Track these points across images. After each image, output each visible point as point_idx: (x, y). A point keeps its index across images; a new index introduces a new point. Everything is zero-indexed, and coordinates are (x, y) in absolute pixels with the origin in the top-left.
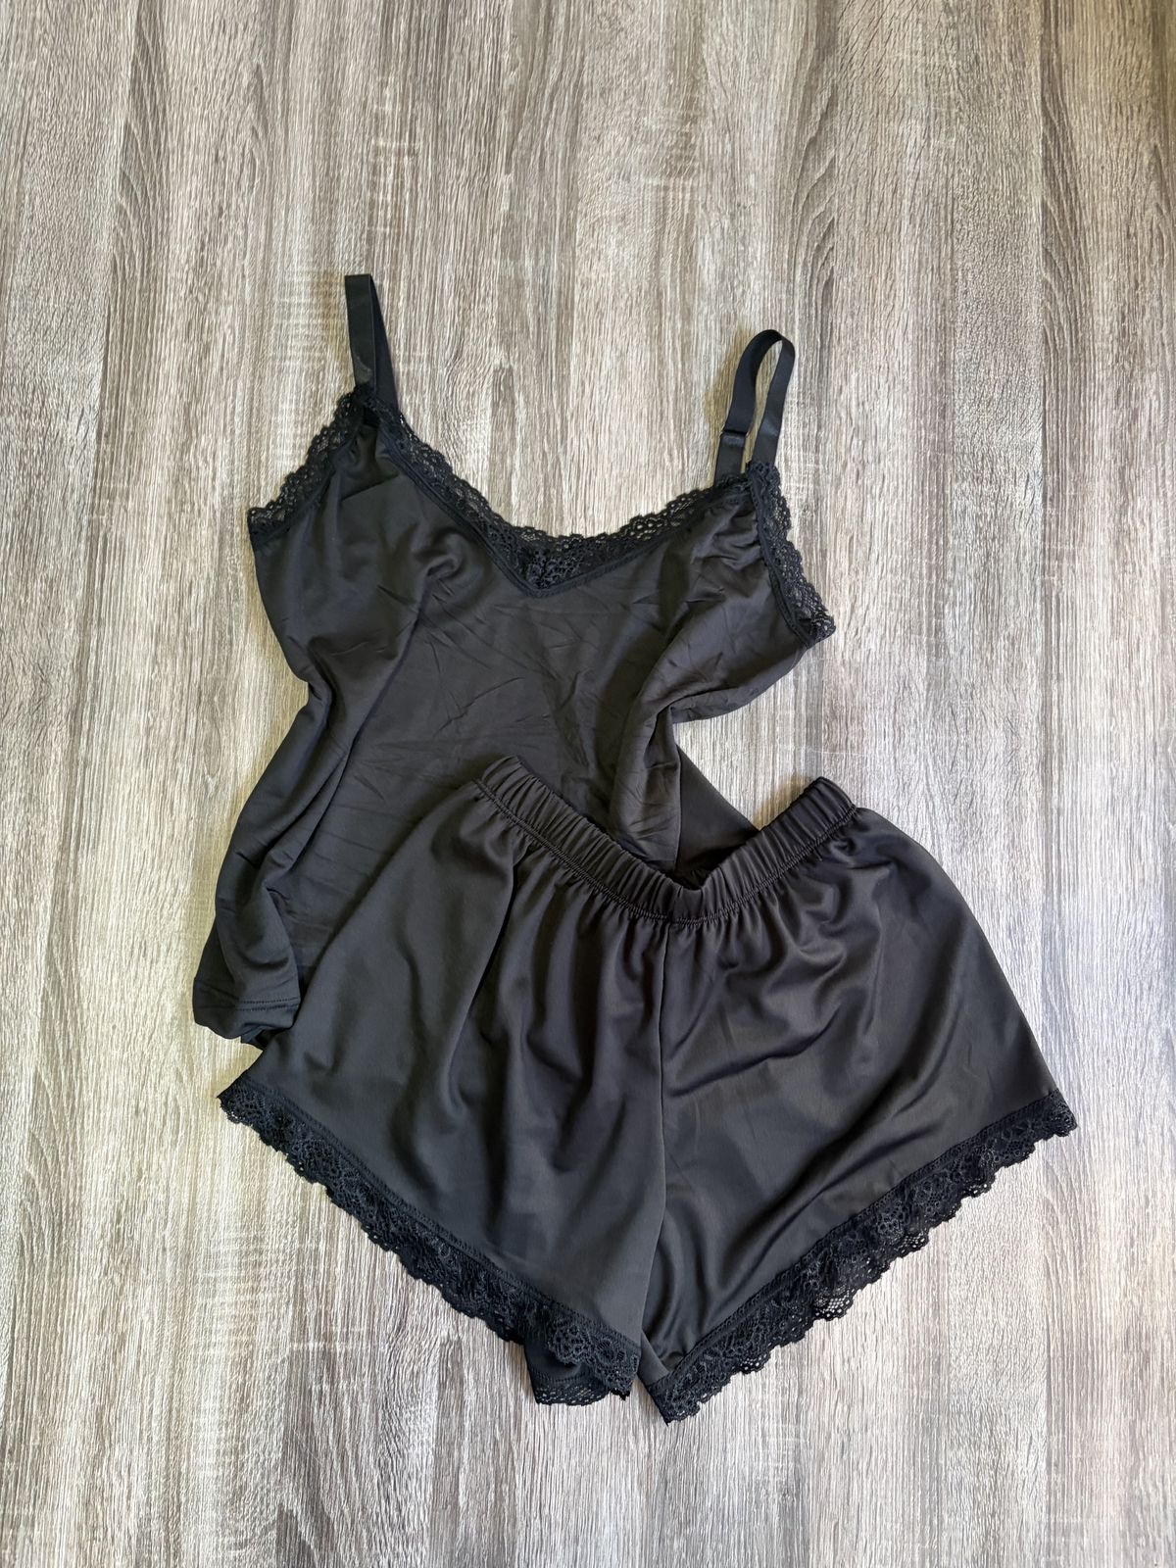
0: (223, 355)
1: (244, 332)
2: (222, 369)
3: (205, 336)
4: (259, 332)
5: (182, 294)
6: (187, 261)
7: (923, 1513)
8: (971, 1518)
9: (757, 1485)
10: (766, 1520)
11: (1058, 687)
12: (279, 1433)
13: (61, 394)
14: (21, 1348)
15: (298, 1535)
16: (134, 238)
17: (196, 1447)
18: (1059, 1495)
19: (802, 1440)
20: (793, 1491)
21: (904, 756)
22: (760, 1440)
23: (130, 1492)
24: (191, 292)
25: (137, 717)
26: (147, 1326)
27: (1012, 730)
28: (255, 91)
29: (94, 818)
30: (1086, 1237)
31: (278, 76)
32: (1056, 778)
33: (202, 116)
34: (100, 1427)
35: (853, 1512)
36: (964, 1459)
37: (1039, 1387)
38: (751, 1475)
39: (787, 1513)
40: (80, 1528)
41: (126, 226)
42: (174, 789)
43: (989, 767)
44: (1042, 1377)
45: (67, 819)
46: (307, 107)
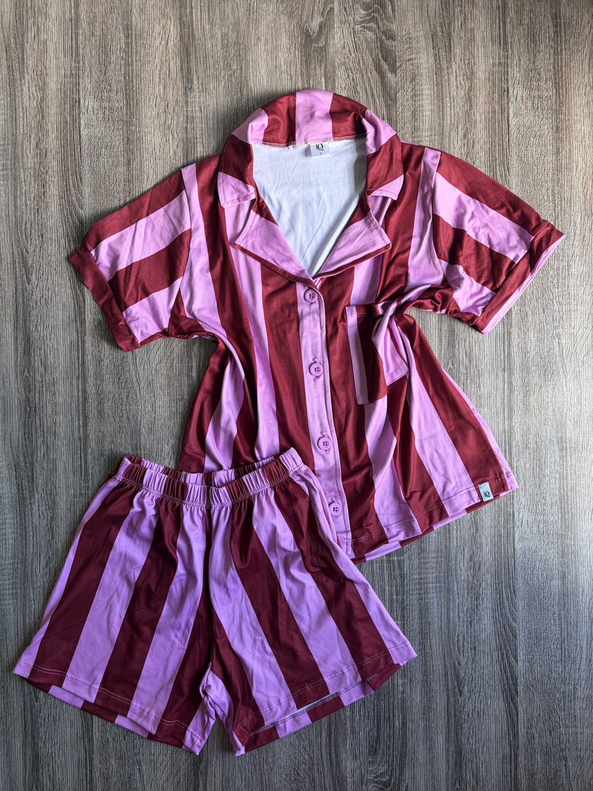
0: (464, 556)
1: (455, 568)
2: (464, 550)
3: (472, 565)
4: (449, 570)
5: (484, 583)
6: (483, 599)
7: (132, 81)
8: (112, 79)
9: (203, 92)
10: (198, 78)
11: (80, 435)
12: (399, 103)
13: (532, 532)
14: (505, 131)
15: (388, 64)
16: (508, 608)
17: (431, 97)
18: (75, 89)
19: (185, 109)
20: (188, 89)
21: (150, 398)
22: (203, 109)
23: (456, 78)
24: (480, 584)
25: (484, 391)
26: (455, 142)
27: (101, 413)
28: (461, 683)
29: (498, 347)
30: (64, 195)
31: (451, 692)
32: (80, 393)
33: (484, 668)
34: (471, 102)
35: (162, 81)
36: (115, 103)
37: (84, 133)
38: (206, 95)
39: (190, 81)
40: (475, 64)
41: (512, 613)
42: (466, 361)
43: (111, 396)
44: (83, 137)
45: (510, 346)
46: (437, 678)
